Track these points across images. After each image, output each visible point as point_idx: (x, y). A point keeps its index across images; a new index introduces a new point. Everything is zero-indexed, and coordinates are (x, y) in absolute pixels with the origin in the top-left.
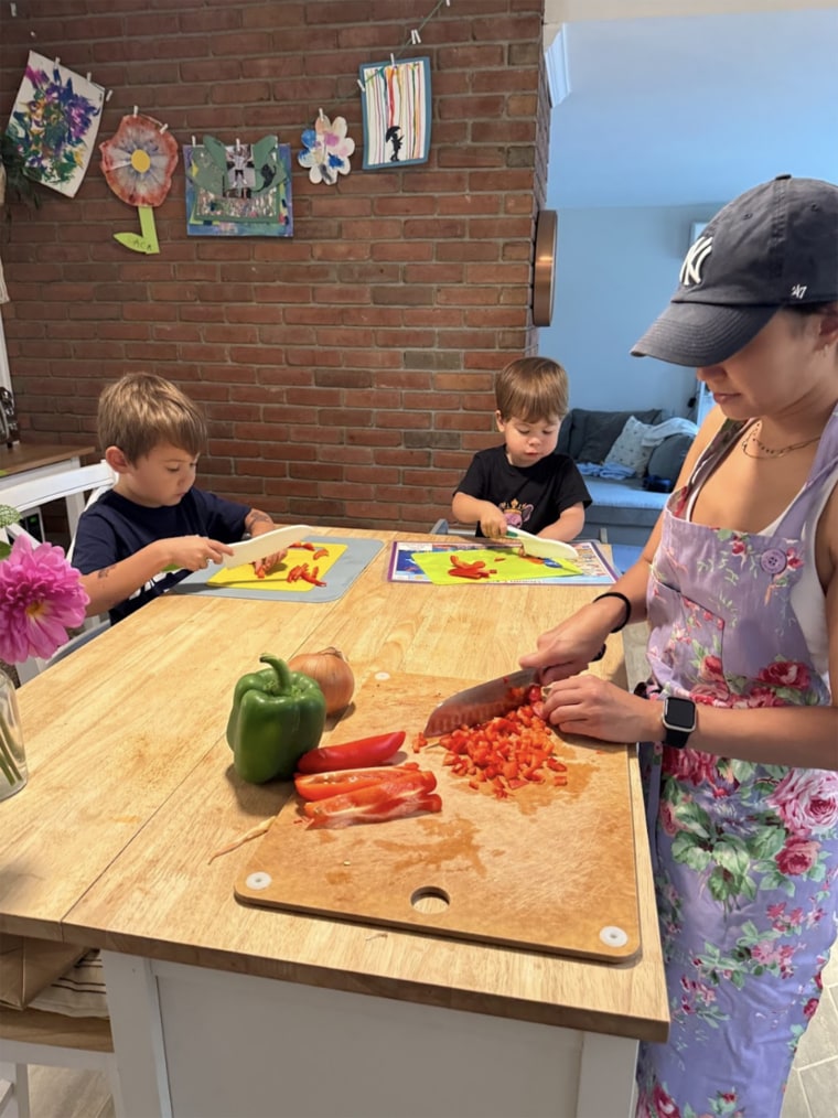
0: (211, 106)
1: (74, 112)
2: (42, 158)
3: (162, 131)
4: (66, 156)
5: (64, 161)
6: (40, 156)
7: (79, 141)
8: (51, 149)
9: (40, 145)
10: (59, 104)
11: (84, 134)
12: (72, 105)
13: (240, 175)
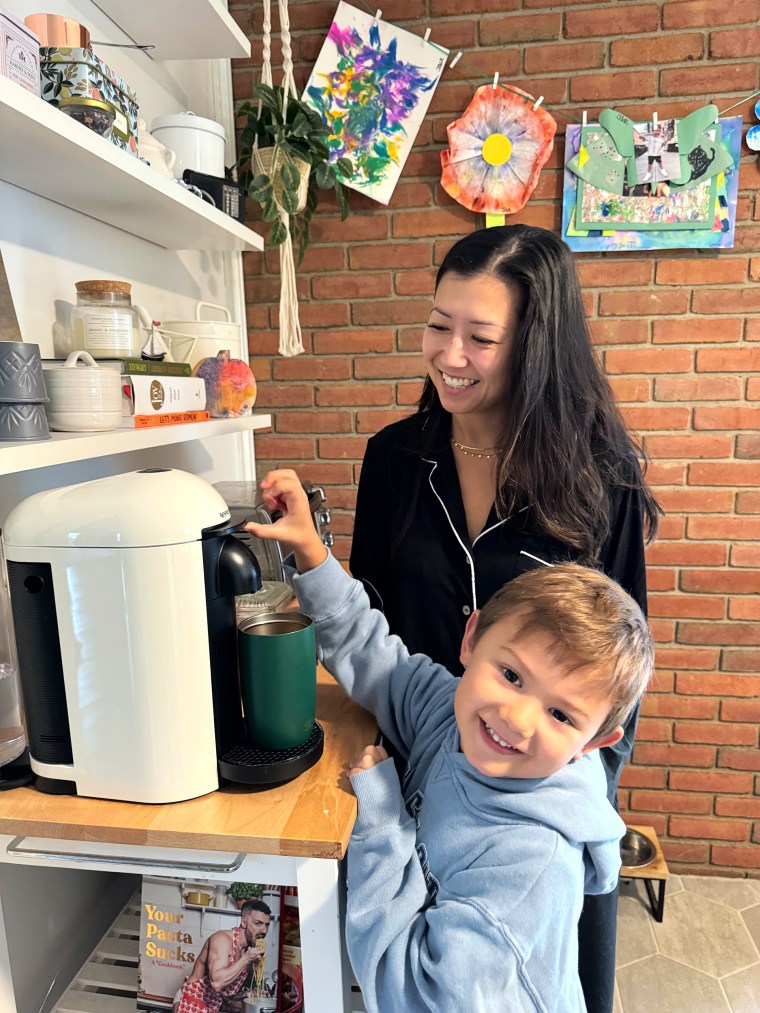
0: (607, 70)
1: (394, 87)
2: (344, 150)
3: (537, 106)
4: (377, 149)
5: (374, 155)
6: (340, 148)
7: (396, 126)
8: (357, 139)
9: (342, 132)
10: (373, 76)
11: (406, 117)
12: (393, 77)
13: (655, 163)
